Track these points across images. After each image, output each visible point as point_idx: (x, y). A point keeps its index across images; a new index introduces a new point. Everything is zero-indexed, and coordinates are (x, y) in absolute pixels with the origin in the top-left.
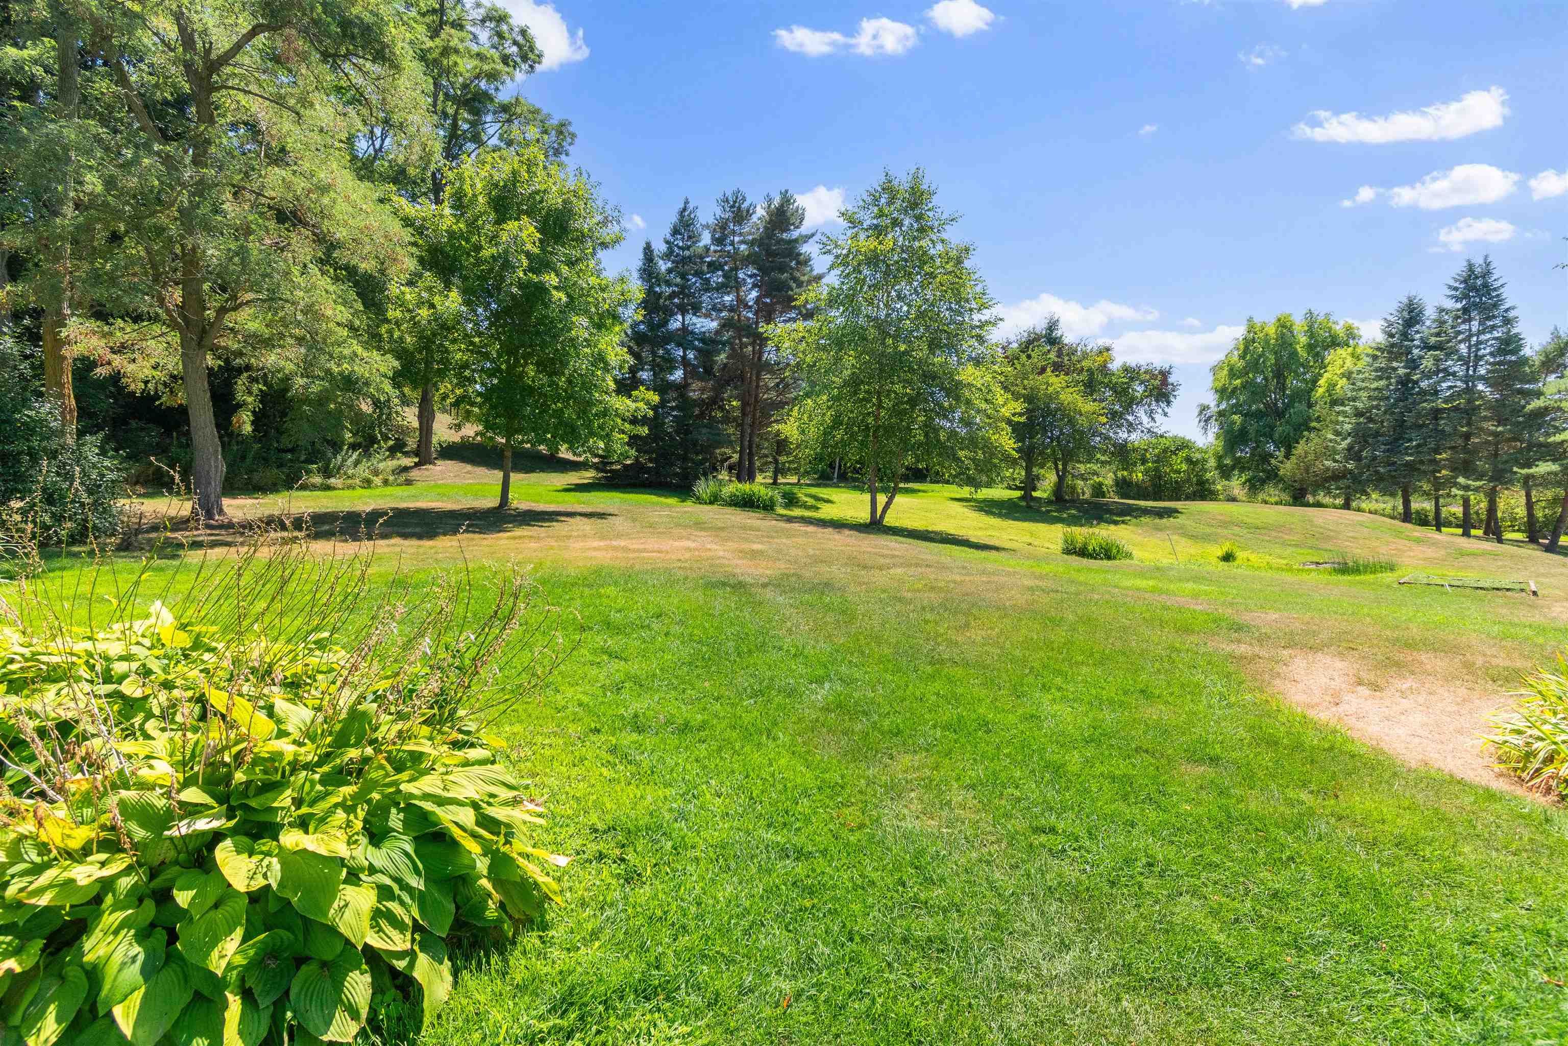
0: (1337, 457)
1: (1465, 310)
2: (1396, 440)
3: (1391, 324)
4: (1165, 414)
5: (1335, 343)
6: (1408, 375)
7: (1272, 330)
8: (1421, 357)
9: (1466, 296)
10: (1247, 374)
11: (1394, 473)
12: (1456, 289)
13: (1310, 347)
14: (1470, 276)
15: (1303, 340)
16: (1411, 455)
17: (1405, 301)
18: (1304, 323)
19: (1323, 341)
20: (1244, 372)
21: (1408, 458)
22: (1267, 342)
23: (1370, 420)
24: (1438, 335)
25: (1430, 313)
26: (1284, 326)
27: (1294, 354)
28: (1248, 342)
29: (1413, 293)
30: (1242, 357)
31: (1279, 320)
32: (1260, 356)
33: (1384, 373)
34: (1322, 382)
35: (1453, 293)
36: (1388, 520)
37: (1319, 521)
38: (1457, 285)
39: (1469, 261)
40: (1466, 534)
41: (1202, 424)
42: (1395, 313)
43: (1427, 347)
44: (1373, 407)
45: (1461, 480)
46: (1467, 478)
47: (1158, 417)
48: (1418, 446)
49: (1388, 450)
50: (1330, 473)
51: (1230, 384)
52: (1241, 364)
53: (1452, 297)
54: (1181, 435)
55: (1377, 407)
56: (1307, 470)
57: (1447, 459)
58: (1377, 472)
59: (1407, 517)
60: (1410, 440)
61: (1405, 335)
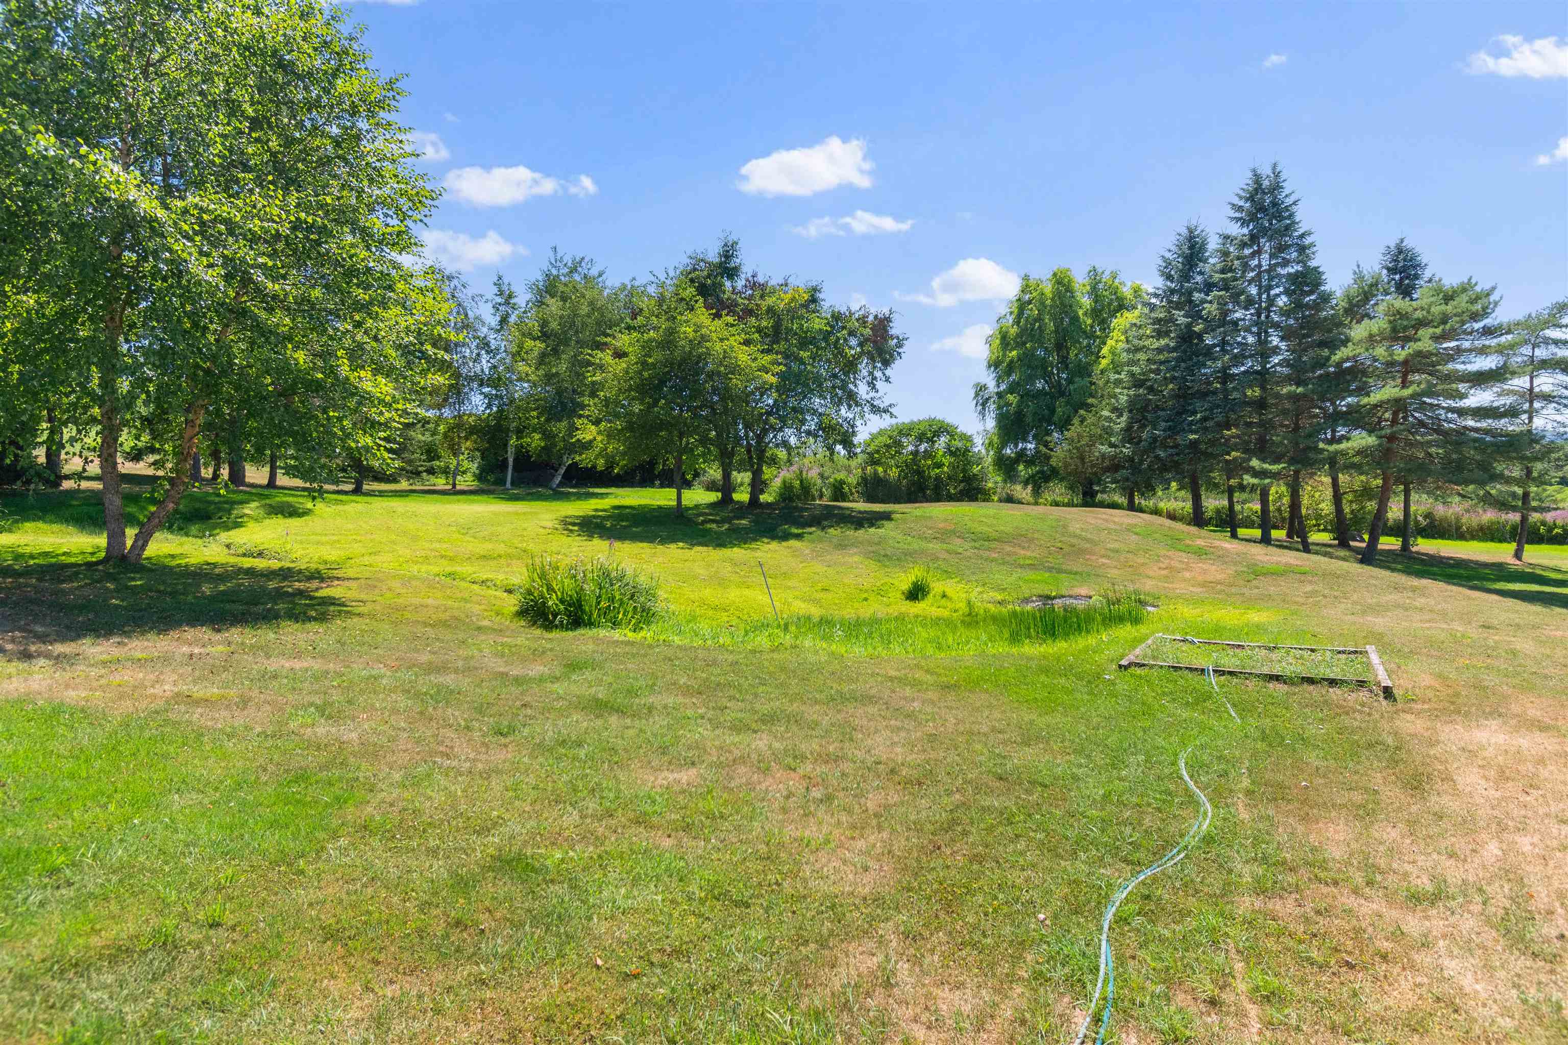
0: (1113, 440)
1: (1254, 238)
2: (1179, 414)
3: (1168, 263)
4: (887, 380)
5: (1122, 306)
6: (1189, 326)
7: (1048, 289)
8: (1203, 301)
9: (1253, 218)
10: (1024, 343)
11: (1176, 458)
12: (1240, 209)
13: (1095, 313)
14: (1256, 190)
15: (1086, 302)
16: (1195, 432)
17: (1185, 232)
18: (1086, 281)
19: (1110, 304)
20: (1019, 343)
21: (1192, 437)
22: (1043, 303)
23: (1151, 389)
24: (1223, 271)
25: (1213, 244)
26: (1063, 284)
27: (1075, 319)
28: (1022, 306)
29: (1194, 222)
30: (1017, 322)
31: (1055, 275)
32: (1036, 320)
33: (1162, 327)
34: (1105, 351)
35: (1238, 215)
36: (1168, 522)
37: (1075, 527)
38: (1241, 203)
39: (1254, 171)
40: (1266, 540)
41: (979, 408)
42: (1174, 248)
43: (1209, 287)
44: (1151, 371)
45: (1255, 463)
46: (1263, 460)
47: (879, 384)
48: (1205, 419)
49: (1170, 428)
50: (1107, 463)
51: (1004, 355)
52: (1014, 331)
53: (1238, 219)
54: (940, 417)
55: (1157, 372)
56: (1082, 459)
57: (1238, 436)
58: (1157, 457)
59: (1198, 519)
60: (1194, 413)
61: (1186, 276)
